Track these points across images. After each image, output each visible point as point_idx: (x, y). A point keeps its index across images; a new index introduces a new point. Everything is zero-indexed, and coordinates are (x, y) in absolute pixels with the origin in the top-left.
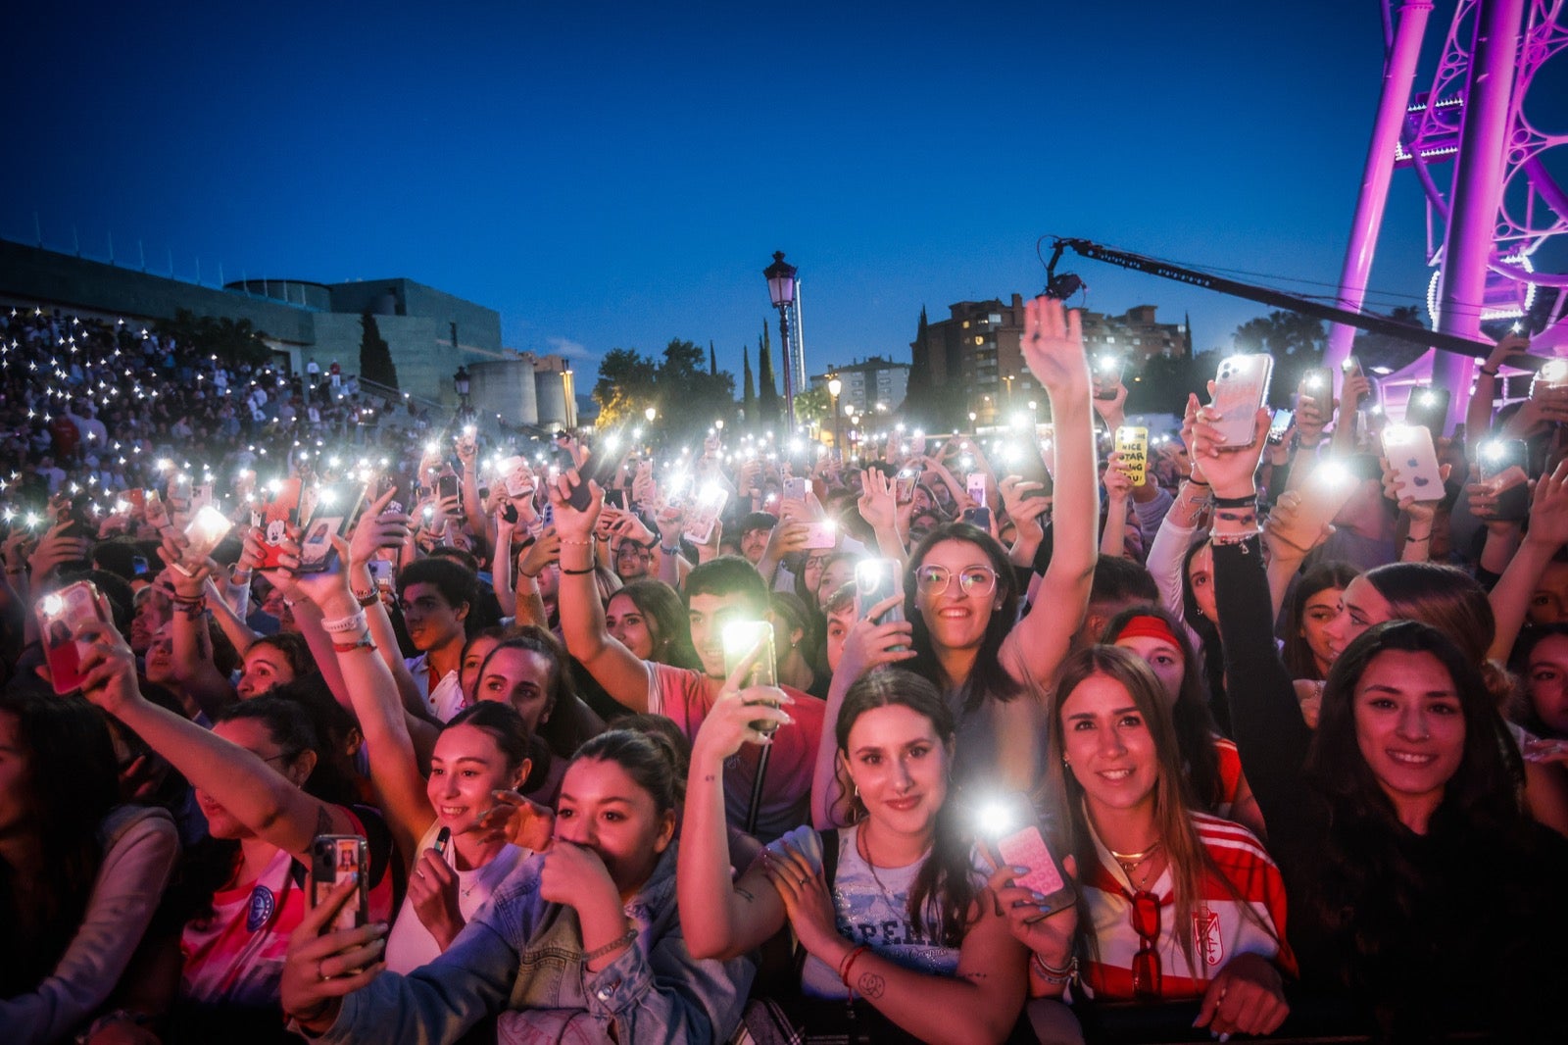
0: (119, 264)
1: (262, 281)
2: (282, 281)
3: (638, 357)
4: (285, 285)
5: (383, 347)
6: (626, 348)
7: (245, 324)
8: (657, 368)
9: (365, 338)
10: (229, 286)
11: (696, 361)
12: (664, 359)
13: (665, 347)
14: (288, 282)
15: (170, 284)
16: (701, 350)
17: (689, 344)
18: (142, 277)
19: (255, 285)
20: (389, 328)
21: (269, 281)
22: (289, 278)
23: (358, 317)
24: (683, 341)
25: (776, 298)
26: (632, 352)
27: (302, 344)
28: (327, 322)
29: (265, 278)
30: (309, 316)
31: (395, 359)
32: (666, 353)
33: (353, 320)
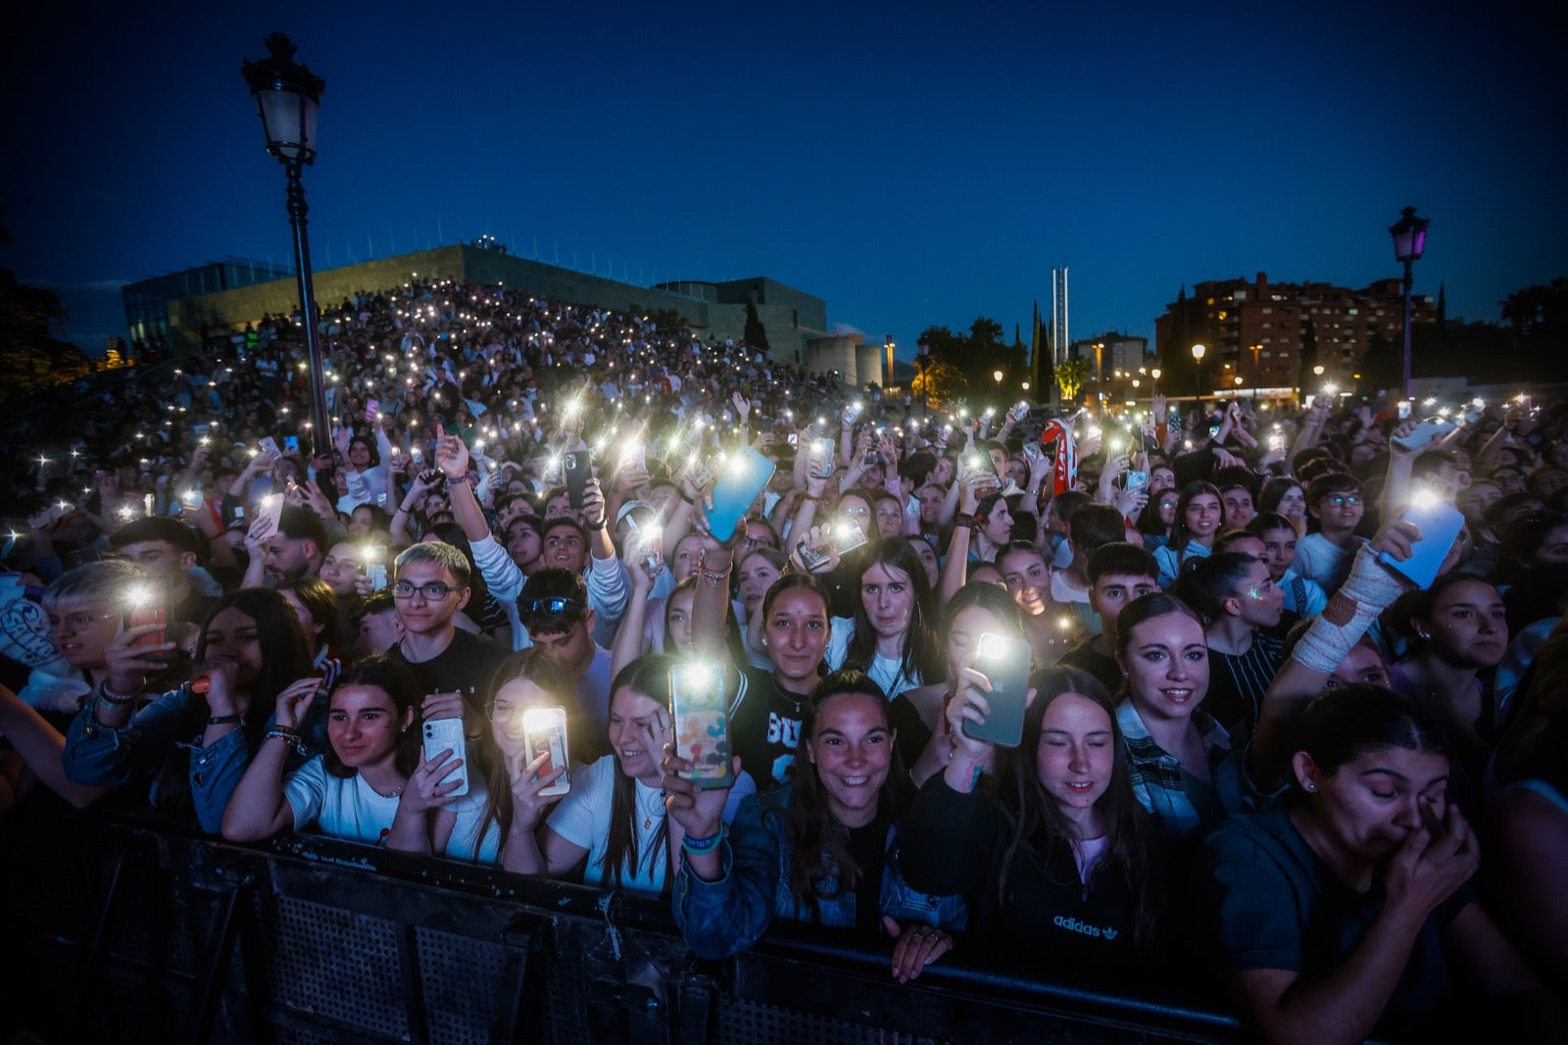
0: (598, 275)
1: (677, 283)
2: (688, 282)
3: (949, 333)
4: (691, 285)
5: (760, 326)
7: (674, 313)
8: (965, 341)
9: (748, 320)
10: (658, 286)
11: (996, 334)
12: (969, 334)
13: (972, 324)
14: (693, 283)
15: (625, 287)
16: (998, 327)
17: (990, 321)
18: (610, 283)
19: (673, 286)
20: (765, 314)
21: (681, 283)
22: (695, 279)
23: (744, 306)
24: (986, 319)
25: (1406, 250)
27: (701, 326)
28: (717, 310)
29: (679, 280)
30: (706, 306)
31: (769, 336)
32: (972, 329)
33: (740, 308)
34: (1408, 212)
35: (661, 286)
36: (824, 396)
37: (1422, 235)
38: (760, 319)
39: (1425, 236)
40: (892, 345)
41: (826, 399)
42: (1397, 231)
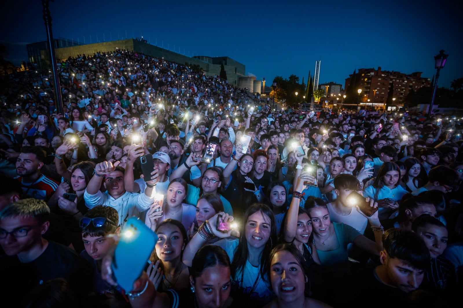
0: (176, 52)
1: (200, 56)
2: (204, 57)
3: (283, 78)
5: (225, 72)
6: (280, 76)
7: (199, 66)
8: (287, 82)
9: (221, 70)
10: (194, 57)
11: (297, 80)
12: (289, 79)
13: (290, 76)
14: (205, 57)
15: (184, 57)
16: (298, 78)
17: (295, 76)
18: (179, 55)
19: (199, 57)
20: (227, 68)
22: (206, 56)
23: (220, 65)
24: (294, 75)
25: (439, 65)
26: (281, 77)
27: (206, 71)
28: (212, 66)
30: (208, 65)
31: (227, 75)
32: (289, 78)
33: (219, 66)
34: (442, 52)
35: (195, 57)
36: (242, 96)
37: (445, 60)
38: (225, 70)
39: (446, 61)
40: (265, 81)
41: (243, 97)
42: (437, 58)
